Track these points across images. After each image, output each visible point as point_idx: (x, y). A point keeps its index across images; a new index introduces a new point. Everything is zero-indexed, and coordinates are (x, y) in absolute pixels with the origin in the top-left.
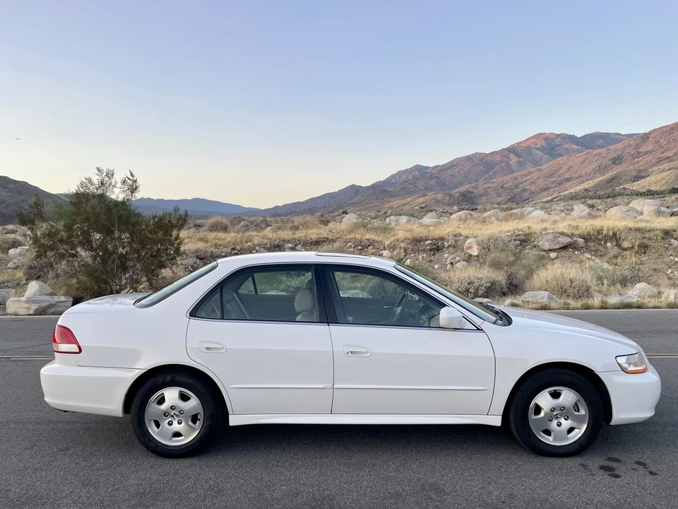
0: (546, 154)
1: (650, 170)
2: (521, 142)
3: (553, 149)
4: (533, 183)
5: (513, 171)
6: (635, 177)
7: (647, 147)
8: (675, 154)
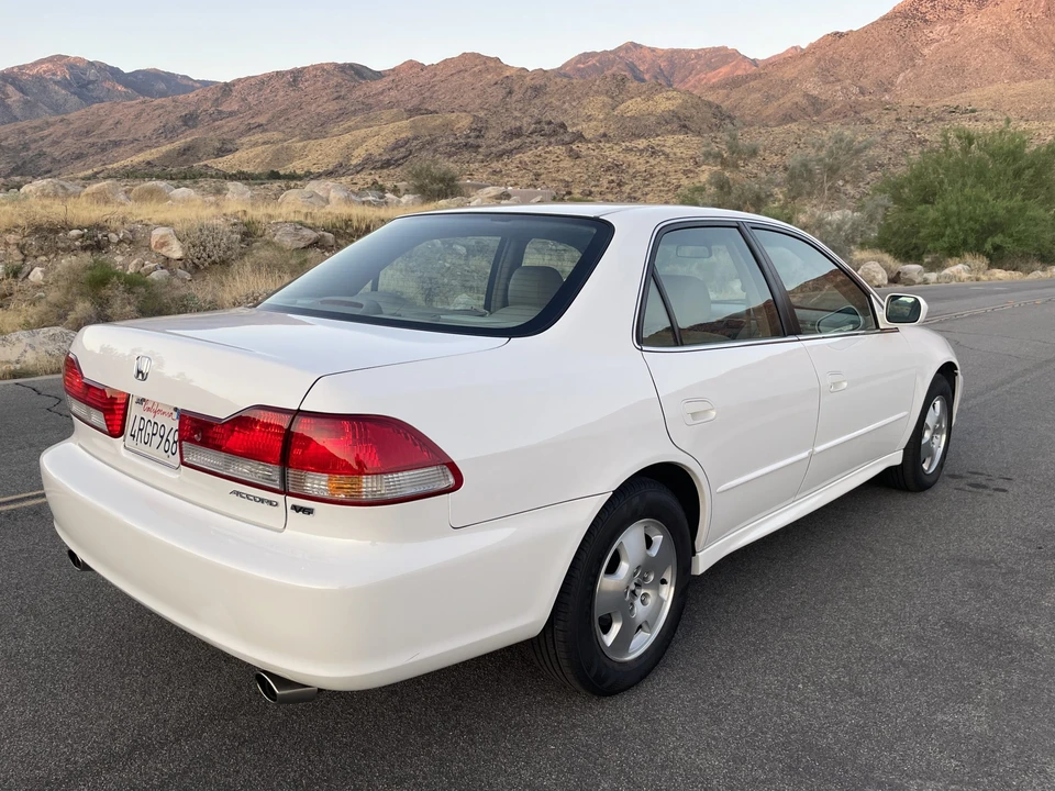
0: (75, 93)
1: (238, 141)
3: (84, 86)
4: (55, 143)
5: (16, 119)
6: (220, 149)
7: (231, 105)
8: (269, 121)
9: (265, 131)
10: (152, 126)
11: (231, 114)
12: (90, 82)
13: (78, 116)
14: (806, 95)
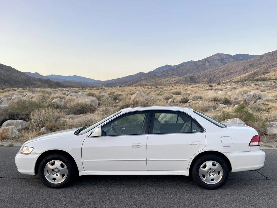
0: (220, 62)
1: (269, 70)
2: (210, 57)
3: (223, 60)
4: (217, 74)
5: (207, 69)
6: (264, 72)
7: (263, 61)
8: (276, 64)
9: (275, 67)
10: (241, 68)
12: (224, 59)
13: (223, 67)
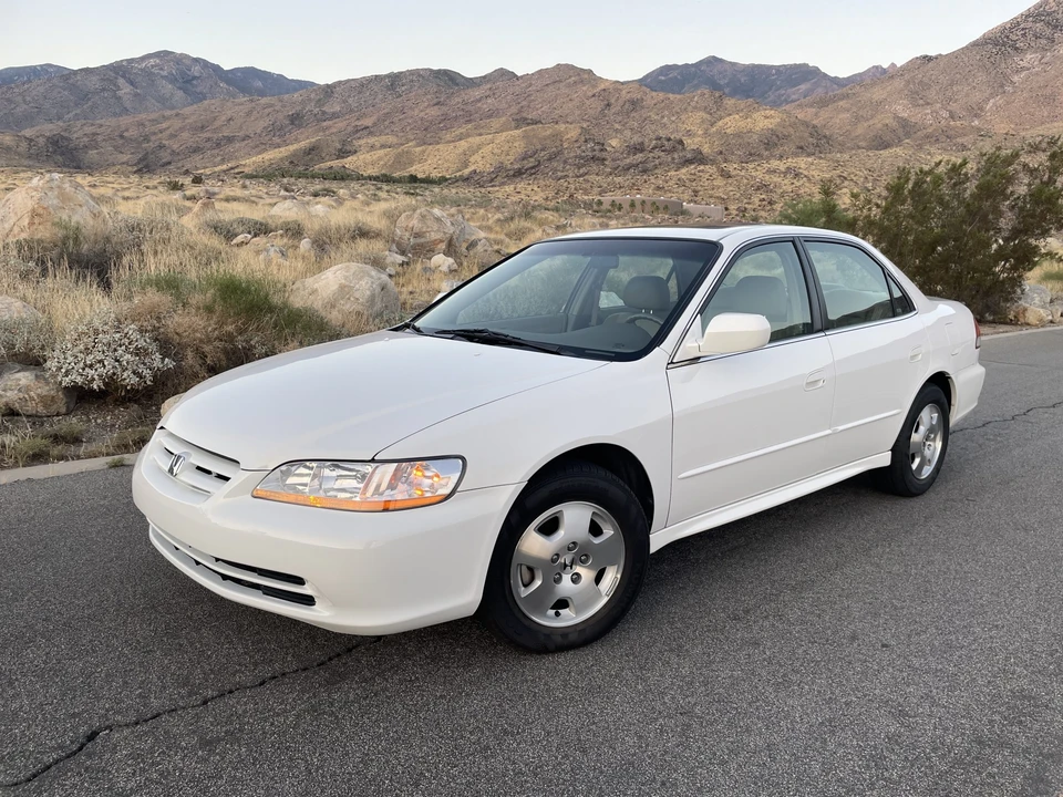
0: (180, 88)
1: (355, 144)
3: (189, 82)
4: (173, 136)
5: (125, 111)
6: (340, 150)
7: (334, 107)
8: (375, 124)
9: (371, 133)
10: (262, 124)
11: (334, 116)
12: (194, 78)
13: (193, 112)
14: (896, 117)
